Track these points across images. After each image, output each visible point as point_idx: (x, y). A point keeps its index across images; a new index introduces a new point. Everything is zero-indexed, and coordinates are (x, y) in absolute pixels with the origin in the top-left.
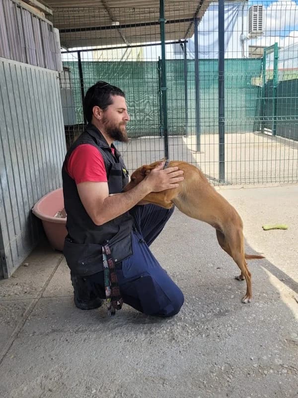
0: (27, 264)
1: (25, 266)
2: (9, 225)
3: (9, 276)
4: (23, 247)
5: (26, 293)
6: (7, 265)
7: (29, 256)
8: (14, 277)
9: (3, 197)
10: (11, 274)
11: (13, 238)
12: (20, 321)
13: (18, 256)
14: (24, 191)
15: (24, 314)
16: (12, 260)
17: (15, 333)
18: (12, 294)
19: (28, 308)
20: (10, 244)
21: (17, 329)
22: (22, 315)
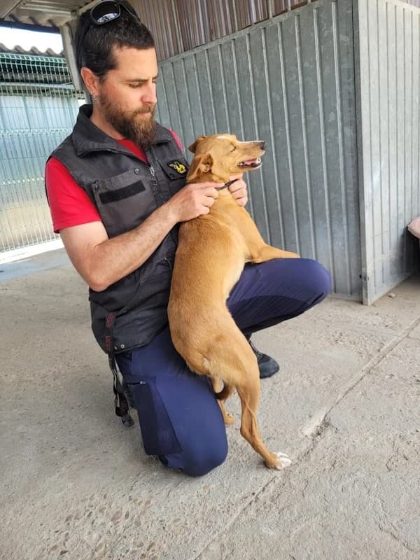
0: (393, 295)
1: (390, 296)
2: (376, 238)
3: (369, 304)
4: (391, 273)
5: (387, 326)
6: (368, 288)
7: (397, 287)
8: (375, 306)
9: (372, 200)
10: (372, 302)
11: (379, 257)
12: (376, 356)
13: (383, 282)
14: (401, 198)
15: (381, 350)
16: (375, 285)
17: (367, 368)
18: (370, 323)
19: (388, 345)
20: (374, 263)
21: (369, 364)
22: (379, 351)
